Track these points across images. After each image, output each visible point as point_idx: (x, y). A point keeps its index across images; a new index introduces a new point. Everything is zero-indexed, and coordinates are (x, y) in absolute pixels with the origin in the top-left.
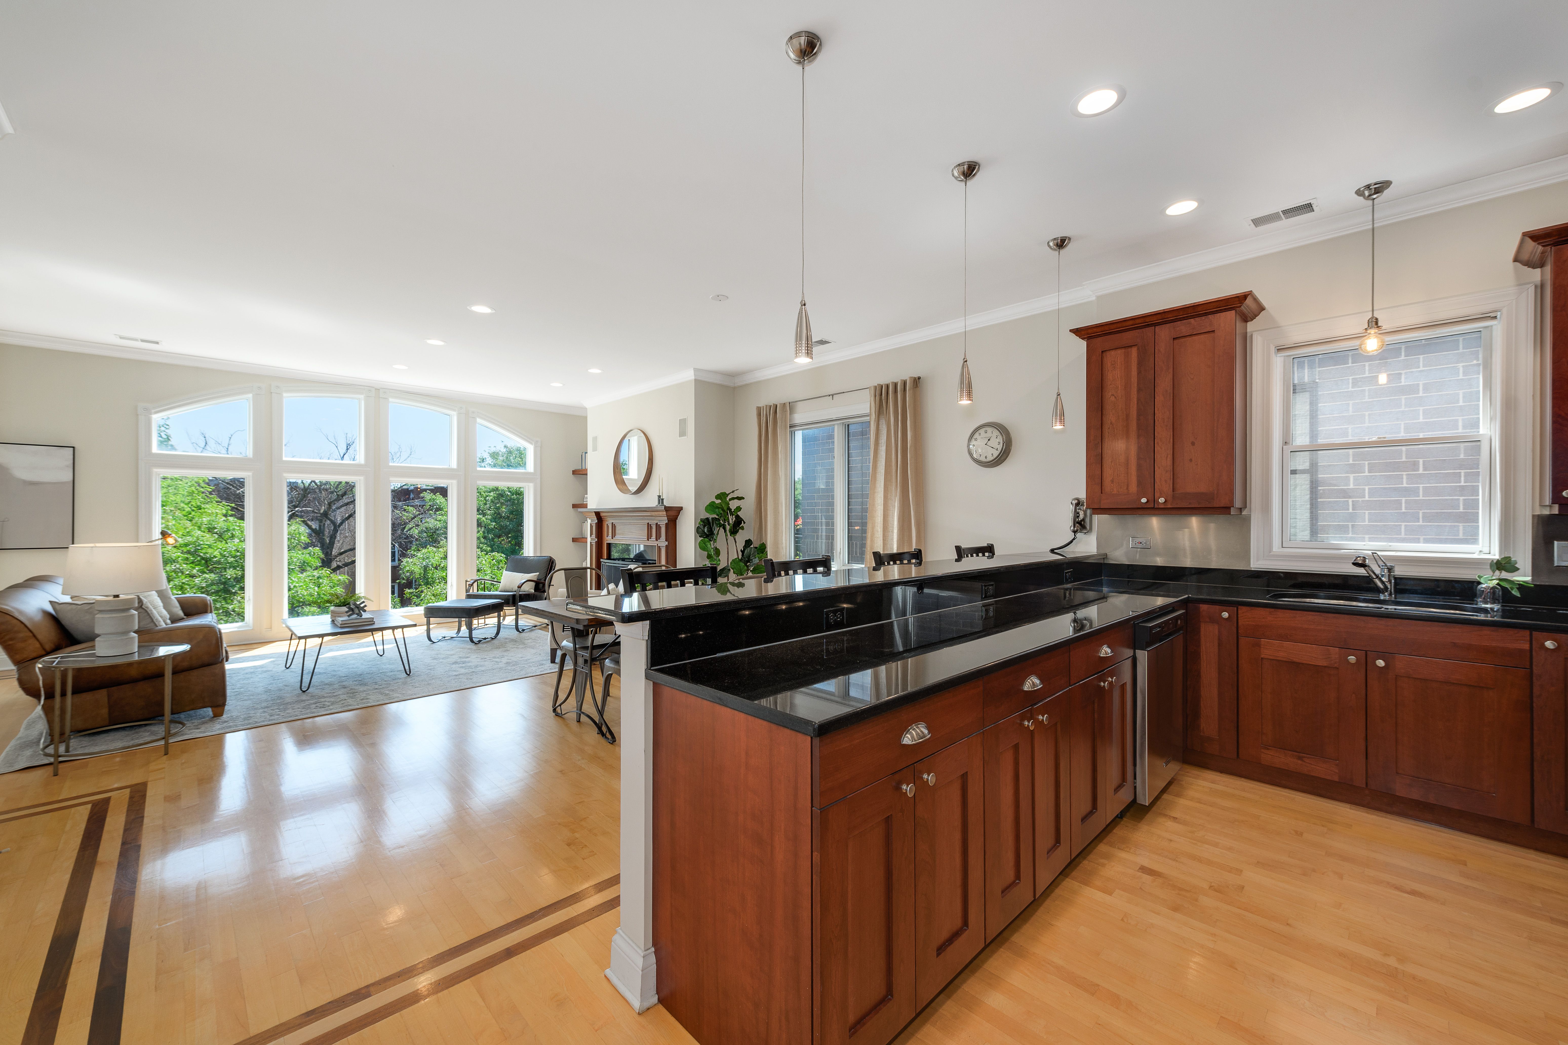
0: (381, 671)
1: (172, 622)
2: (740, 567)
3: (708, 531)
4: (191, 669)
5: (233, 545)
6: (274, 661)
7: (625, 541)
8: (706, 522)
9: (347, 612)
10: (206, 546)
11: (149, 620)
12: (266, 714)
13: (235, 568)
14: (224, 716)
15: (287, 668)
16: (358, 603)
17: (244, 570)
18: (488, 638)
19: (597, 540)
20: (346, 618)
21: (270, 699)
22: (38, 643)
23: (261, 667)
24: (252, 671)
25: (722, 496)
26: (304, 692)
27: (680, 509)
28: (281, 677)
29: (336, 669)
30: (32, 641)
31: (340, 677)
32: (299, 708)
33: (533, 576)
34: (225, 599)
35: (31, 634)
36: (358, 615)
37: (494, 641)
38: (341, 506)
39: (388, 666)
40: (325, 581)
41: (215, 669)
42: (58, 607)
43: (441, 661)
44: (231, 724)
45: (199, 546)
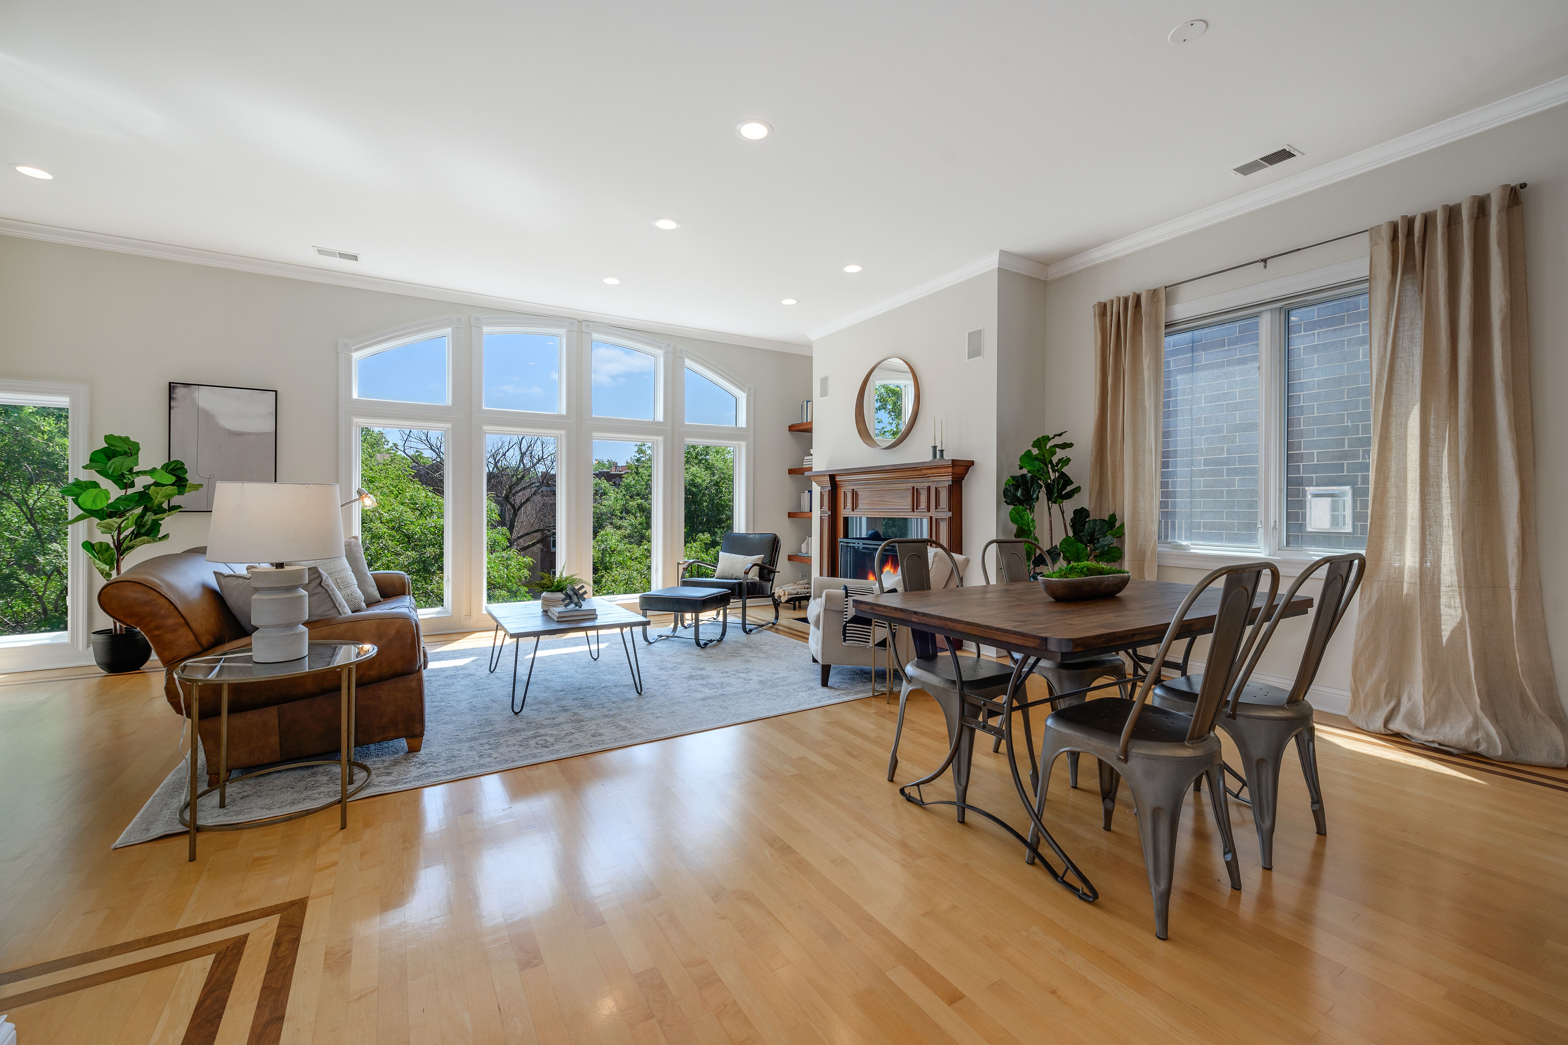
0: (603, 685)
1: (352, 612)
2: (1078, 550)
3: (1022, 494)
4: (381, 679)
5: (432, 521)
6: (475, 661)
7: (873, 513)
8: (1020, 482)
9: (563, 600)
10: (409, 523)
11: (331, 605)
12: (475, 752)
13: (434, 545)
14: (422, 752)
15: (492, 672)
16: (577, 587)
17: (442, 549)
18: (714, 640)
19: (830, 513)
20: (562, 609)
21: (476, 723)
22: (192, 634)
23: (463, 668)
24: (453, 673)
25: (1040, 443)
26: (516, 714)
27: (968, 465)
28: (486, 686)
29: (548, 678)
30: (183, 631)
31: (556, 691)
32: (514, 745)
33: (757, 558)
34: (425, 579)
35: (183, 621)
36: (576, 605)
37: (722, 645)
38: (520, 490)
39: (609, 677)
40: (513, 563)
41: (411, 680)
42: (223, 581)
43: (671, 672)
44: (431, 769)
45: (402, 522)
